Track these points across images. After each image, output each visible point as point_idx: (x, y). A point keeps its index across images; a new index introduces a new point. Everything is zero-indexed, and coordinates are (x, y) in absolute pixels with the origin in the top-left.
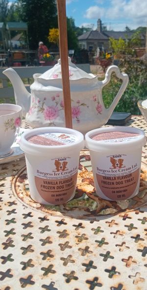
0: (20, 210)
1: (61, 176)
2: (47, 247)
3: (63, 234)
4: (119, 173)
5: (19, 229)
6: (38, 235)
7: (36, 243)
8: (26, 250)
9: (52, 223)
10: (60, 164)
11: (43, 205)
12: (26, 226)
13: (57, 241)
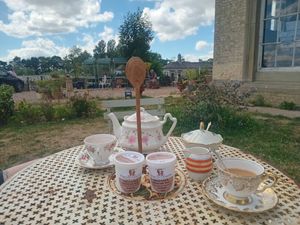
0: (111, 195)
1: (132, 178)
2: (122, 213)
3: (130, 208)
4: (161, 178)
5: (110, 205)
6: (118, 208)
7: (117, 211)
8: (112, 214)
9: (125, 202)
10: (132, 172)
11: (122, 194)
12: (113, 203)
13: (127, 211)
